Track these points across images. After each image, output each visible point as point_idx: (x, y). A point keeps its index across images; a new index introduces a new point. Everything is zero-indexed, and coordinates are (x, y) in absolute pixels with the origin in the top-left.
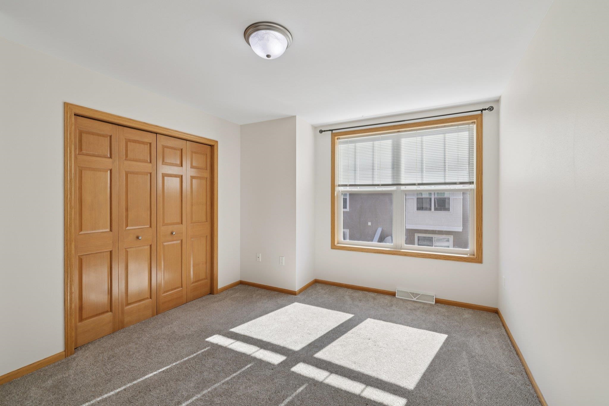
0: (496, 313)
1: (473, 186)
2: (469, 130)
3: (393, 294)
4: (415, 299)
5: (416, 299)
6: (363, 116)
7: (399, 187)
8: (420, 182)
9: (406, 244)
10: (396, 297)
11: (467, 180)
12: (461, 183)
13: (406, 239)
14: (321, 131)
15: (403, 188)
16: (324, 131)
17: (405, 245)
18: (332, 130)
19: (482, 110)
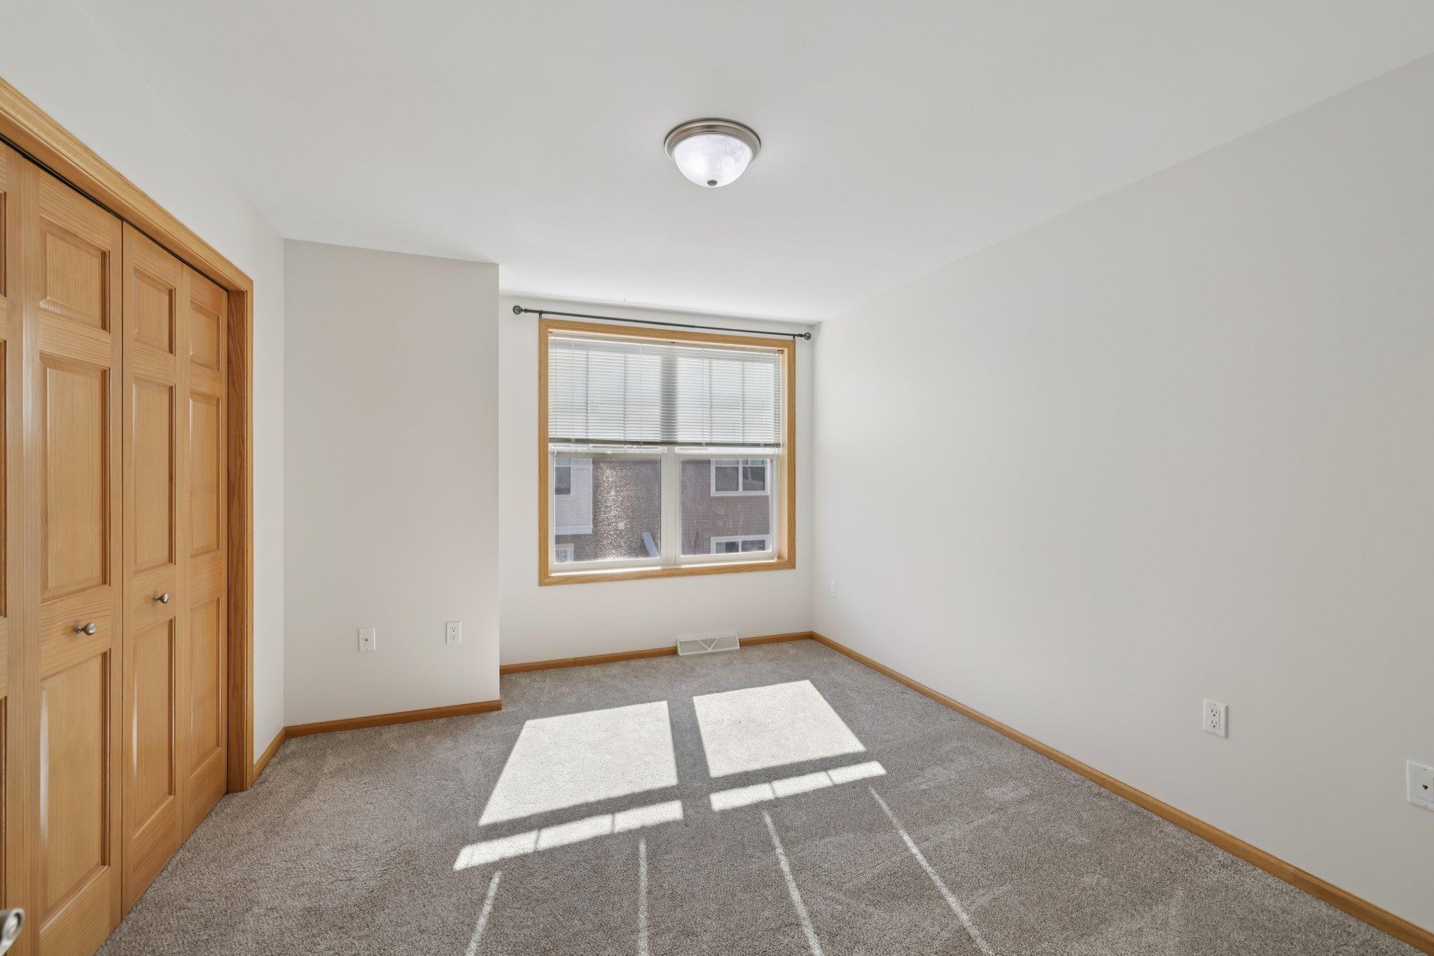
0: (811, 638)
1: (782, 452)
2: (776, 362)
3: (673, 652)
4: (710, 650)
5: (713, 648)
6: (625, 300)
7: (671, 447)
8: (708, 440)
9: (683, 553)
10: (680, 654)
11: (772, 441)
12: (766, 445)
13: (683, 547)
14: (518, 310)
15: (677, 449)
16: (526, 311)
17: (682, 556)
18: (541, 313)
19: (794, 336)
